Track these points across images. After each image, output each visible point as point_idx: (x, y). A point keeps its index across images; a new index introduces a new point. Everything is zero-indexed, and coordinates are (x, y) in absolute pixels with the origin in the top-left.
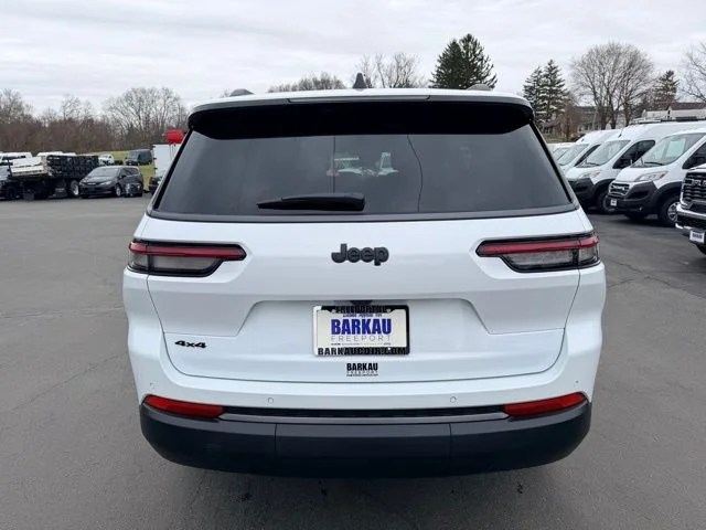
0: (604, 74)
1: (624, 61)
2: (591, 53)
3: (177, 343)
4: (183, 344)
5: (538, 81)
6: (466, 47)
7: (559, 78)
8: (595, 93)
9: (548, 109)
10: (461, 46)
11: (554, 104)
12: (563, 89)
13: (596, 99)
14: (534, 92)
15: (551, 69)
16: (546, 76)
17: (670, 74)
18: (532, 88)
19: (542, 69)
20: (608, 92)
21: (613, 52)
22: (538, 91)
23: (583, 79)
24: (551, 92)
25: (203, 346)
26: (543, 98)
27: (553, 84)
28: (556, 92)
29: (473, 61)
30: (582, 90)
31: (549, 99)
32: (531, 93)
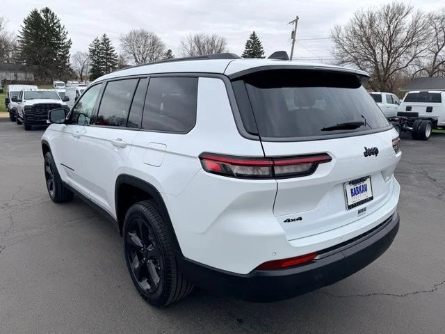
0: (139, 47)
1: (149, 41)
2: (131, 33)
3: (285, 221)
4: (289, 221)
5: (98, 46)
6: (46, 16)
7: (110, 46)
8: (136, 58)
9: (107, 65)
10: (42, 15)
11: (110, 62)
12: (114, 53)
13: (137, 61)
14: (96, 53)
15: (105, 40)
16: (103, 44)
17: (170, 51)
18: (94, 51)
19: (99, 39)
20: (143, 58)
21: (144, 35)
22: (98, 52)
23: (128, 48)
24: (107, 54)
25: (301, 219)
26: (102, 58)
27: (107, 49)
28: (110, 54)
29: (53, 26)
30: (128, 55)
31: (107, 59)
32: (94, 54)
